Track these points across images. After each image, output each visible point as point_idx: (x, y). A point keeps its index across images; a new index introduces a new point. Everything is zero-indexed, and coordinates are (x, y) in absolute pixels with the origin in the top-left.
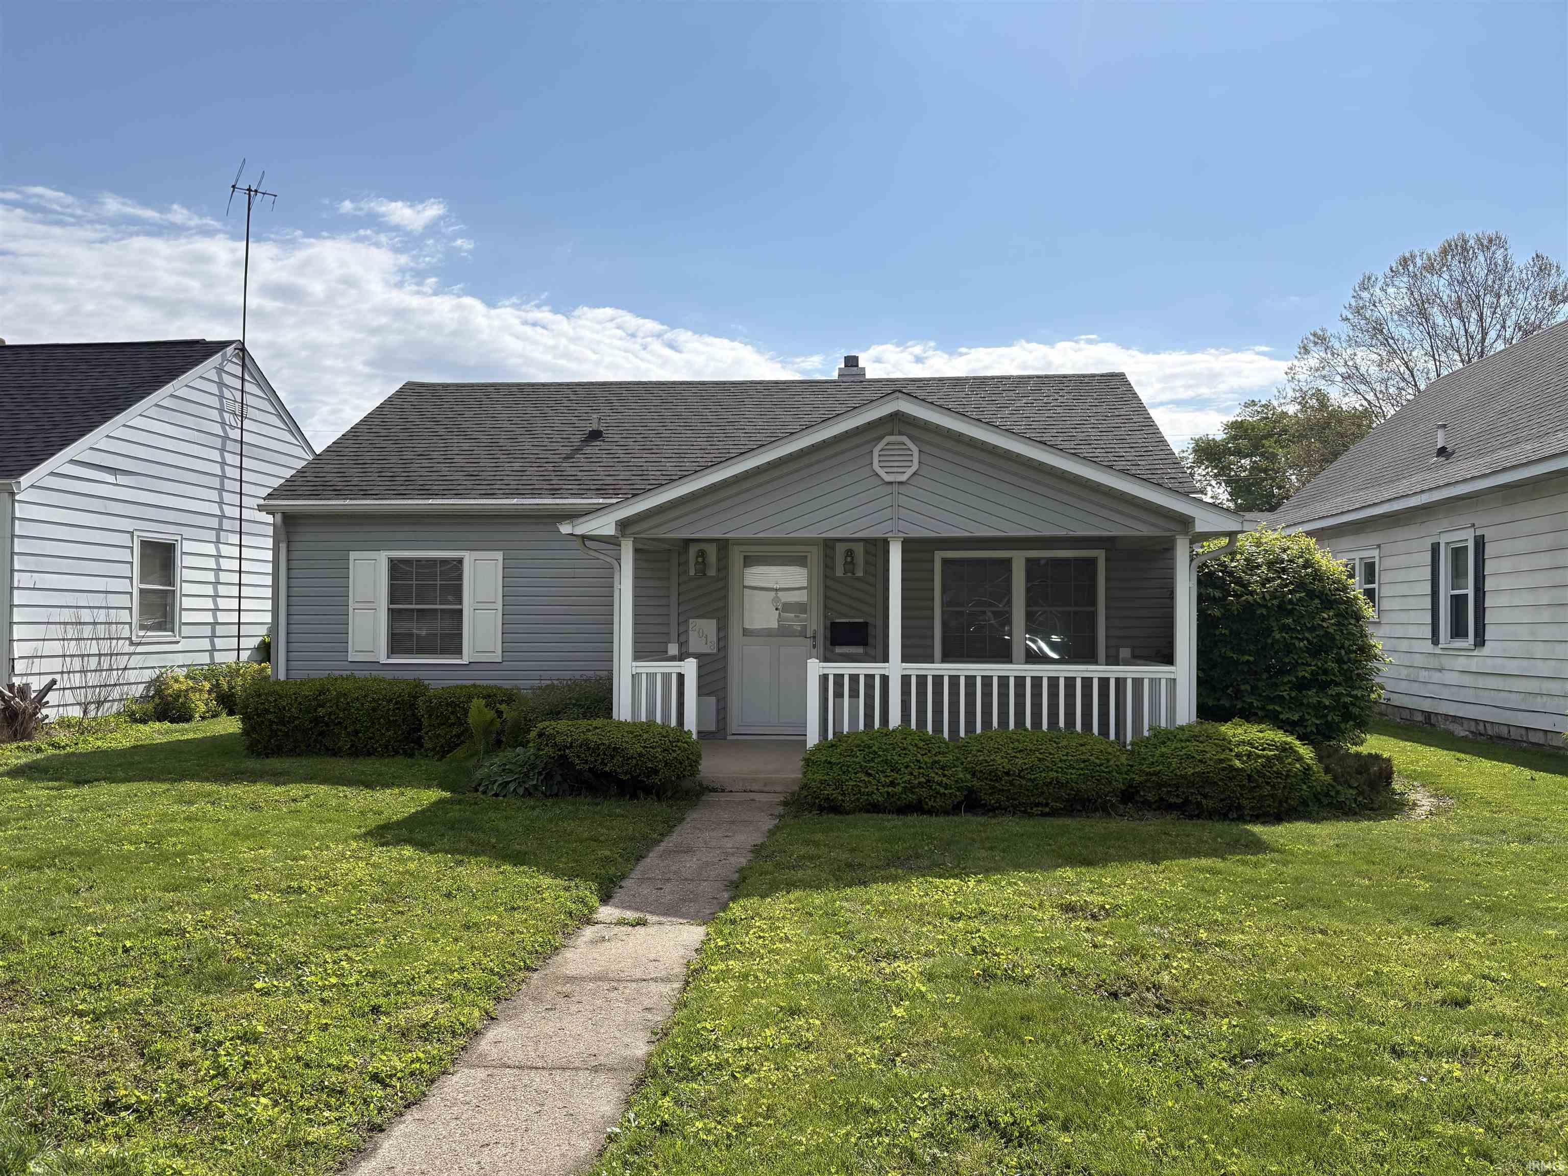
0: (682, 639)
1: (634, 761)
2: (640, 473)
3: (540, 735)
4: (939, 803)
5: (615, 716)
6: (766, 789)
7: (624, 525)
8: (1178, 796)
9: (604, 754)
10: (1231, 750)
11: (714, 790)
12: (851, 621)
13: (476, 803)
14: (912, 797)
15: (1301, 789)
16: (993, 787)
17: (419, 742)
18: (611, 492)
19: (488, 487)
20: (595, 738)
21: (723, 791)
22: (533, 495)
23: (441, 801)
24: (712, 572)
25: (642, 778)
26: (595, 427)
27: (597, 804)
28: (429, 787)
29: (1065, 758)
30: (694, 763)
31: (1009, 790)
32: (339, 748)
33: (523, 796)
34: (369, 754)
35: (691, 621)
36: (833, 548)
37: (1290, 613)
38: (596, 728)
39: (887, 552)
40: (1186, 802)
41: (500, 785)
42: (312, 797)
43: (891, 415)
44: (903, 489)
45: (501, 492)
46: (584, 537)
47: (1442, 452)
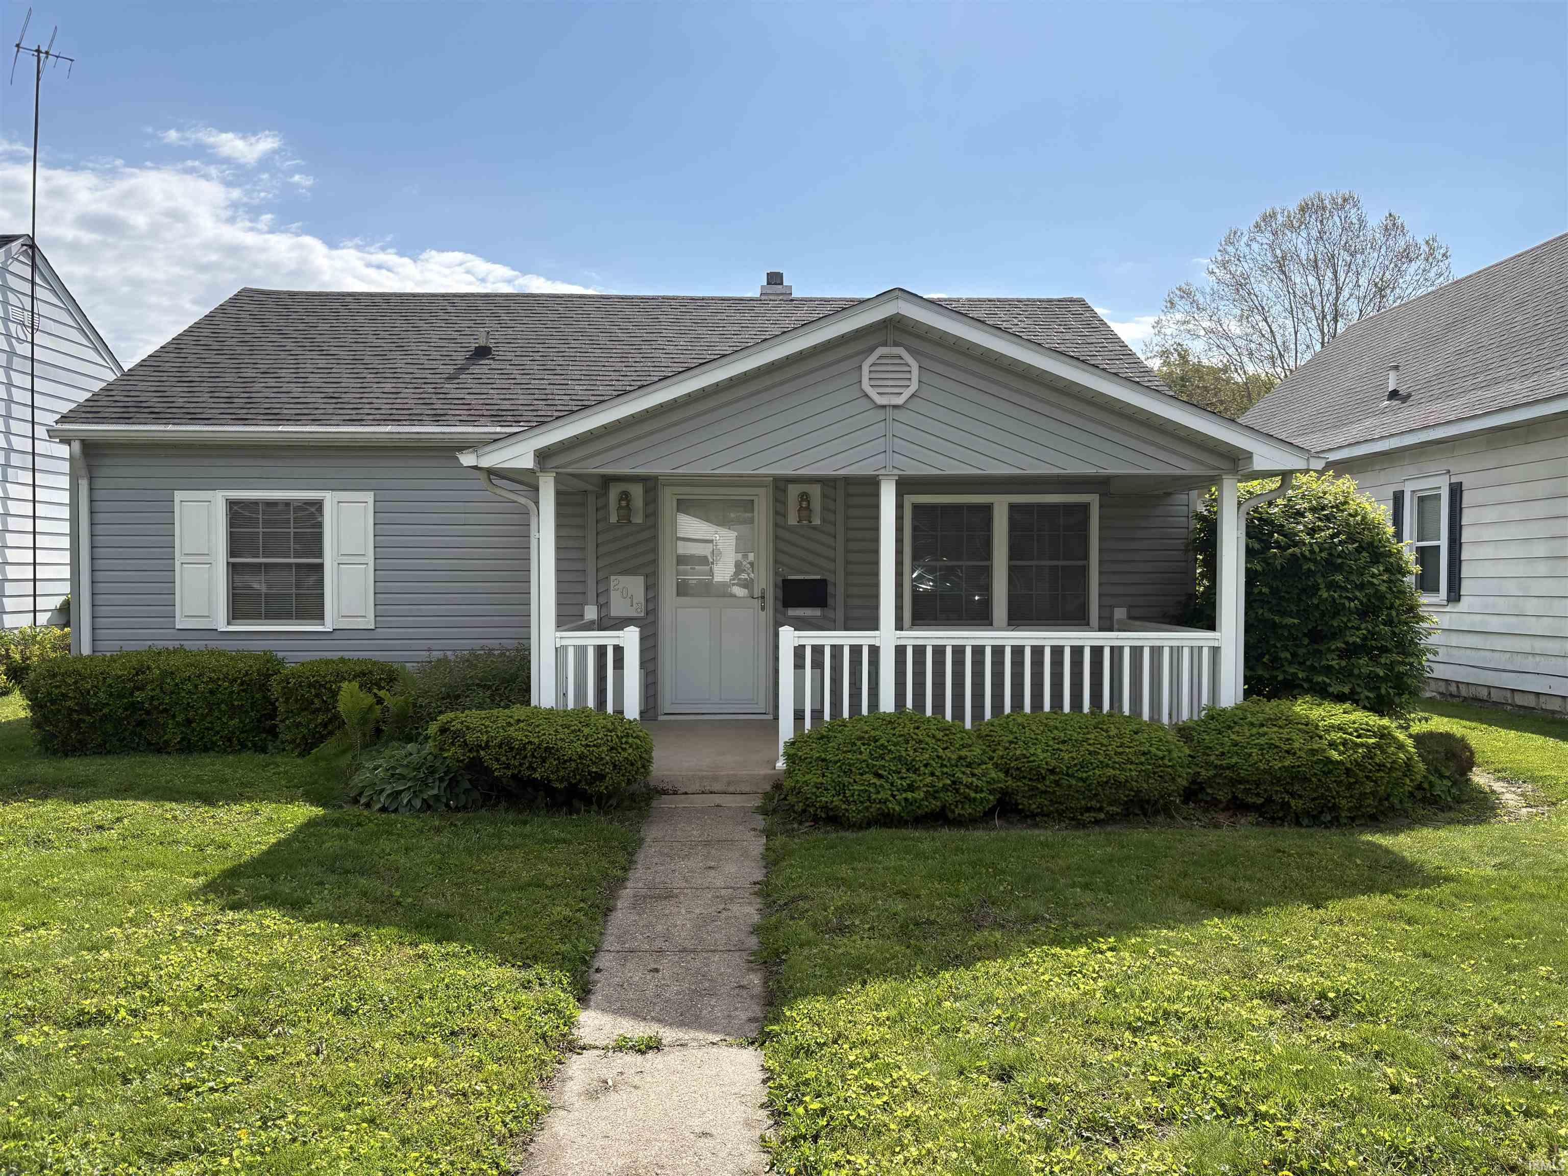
0: (602, 600)
1: (573, 765)
2: (544, 397)
3: (443, 730)
4: (969, 810)
5: (534, 702)
6: (731, 789)
7: (542, 456)
8: (1258, 795)
9: (533, 756)
10: (1321, 737)
11: (664, 792)
12: (807, 577)
13: (359, 824)
14: (936, 804)
15: (1404, 784)
16: (1033, 789)
17: (273, 732)
18: (509, 418)
19: (354, 412)
20: (519, 735)
21: (675, 793)
22: (412, 422)
23: (311, 823)
24: (638, 519)
25: (583, 786)
26: (482, 342)
27: (525, 823)
28: (291, 800)
29: (1121, 750)
30: (646, 763)
31: (1054, 792)
32: (167, 743)
33: (421, 810)
34: (206, 749)
35: (612, 578)
36: (785, 491)
37: (1339, 568)
38: (519, 721)
39: (877, 495)
40: (1269, 800)
41: (389, 796)
42: (126, 821)
43: (884, 321)
44: (898, 414)
45: (371, 417)
46: (491, 472)
47: (1394, 395)
